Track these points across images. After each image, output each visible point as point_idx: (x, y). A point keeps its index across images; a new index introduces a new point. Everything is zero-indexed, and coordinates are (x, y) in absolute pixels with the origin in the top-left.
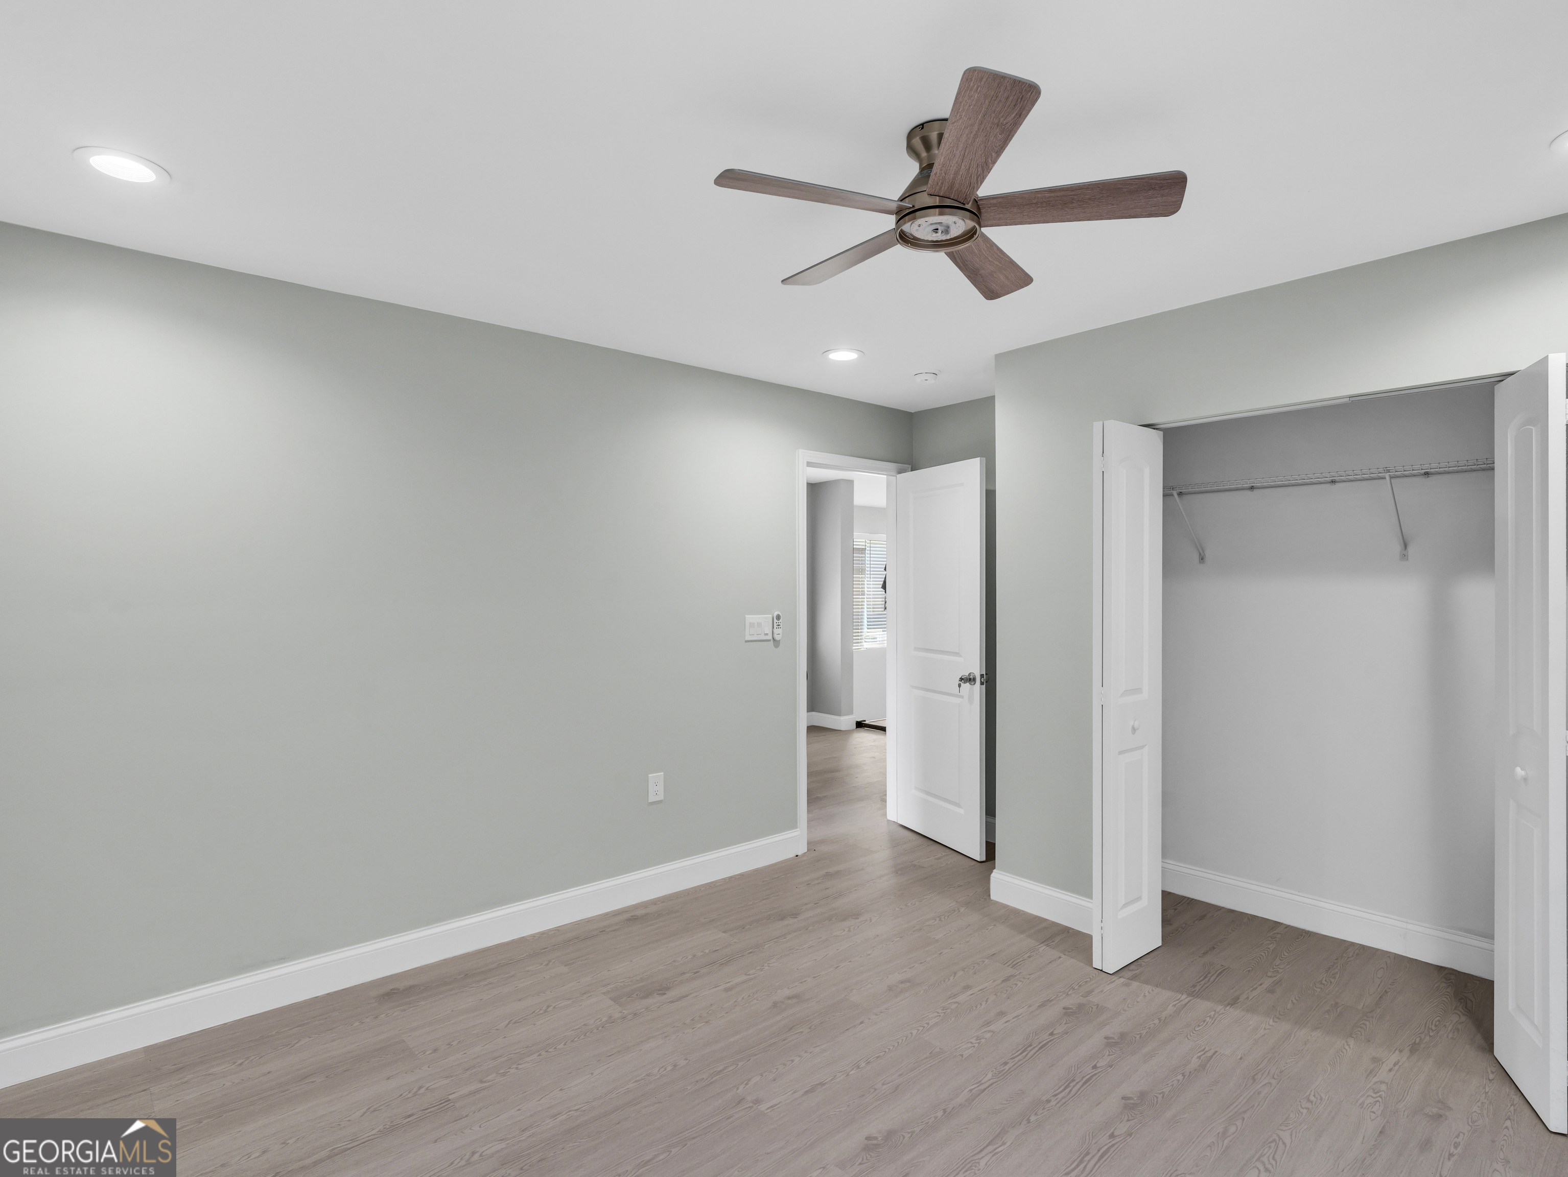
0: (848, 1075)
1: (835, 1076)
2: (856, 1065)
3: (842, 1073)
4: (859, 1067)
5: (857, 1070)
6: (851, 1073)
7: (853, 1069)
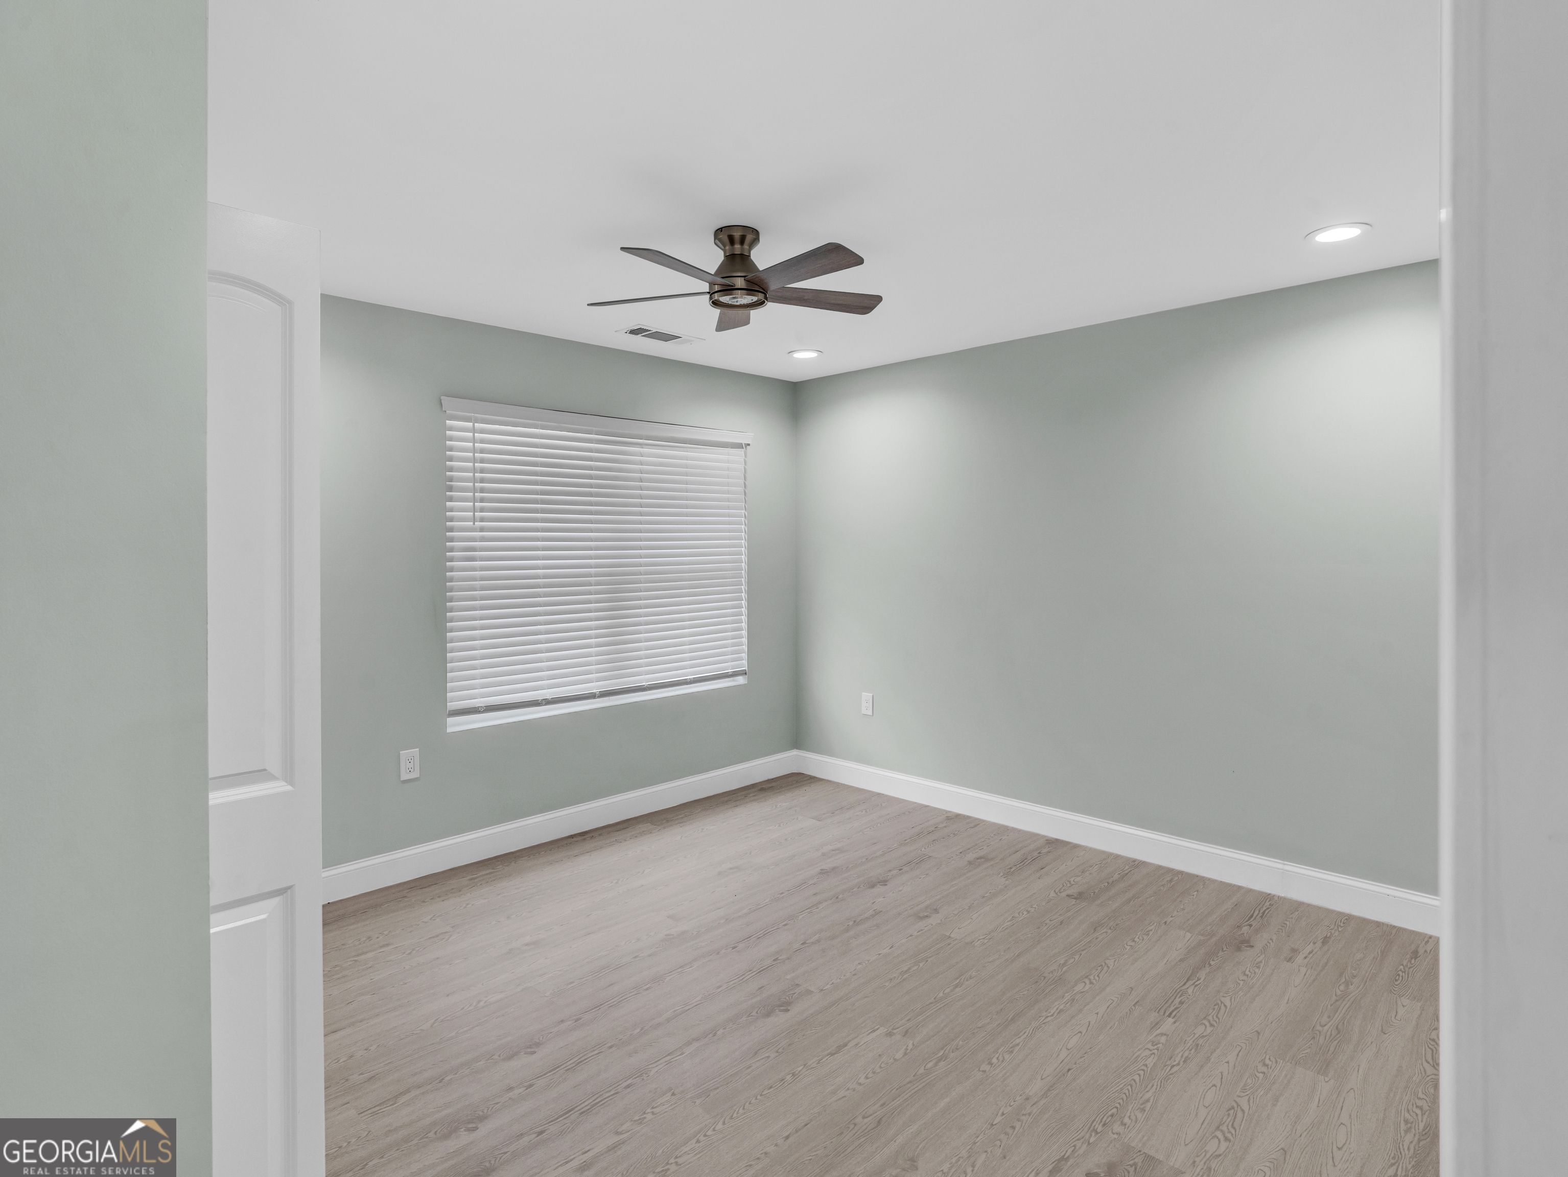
0: (805, 1065)
1: (818, 1063)
2: (796, 1077)
3: (811, 1066)
4: (793, 1075)
5: (794, 1071)
6: (801, 1067)
7: (800, 1072)
